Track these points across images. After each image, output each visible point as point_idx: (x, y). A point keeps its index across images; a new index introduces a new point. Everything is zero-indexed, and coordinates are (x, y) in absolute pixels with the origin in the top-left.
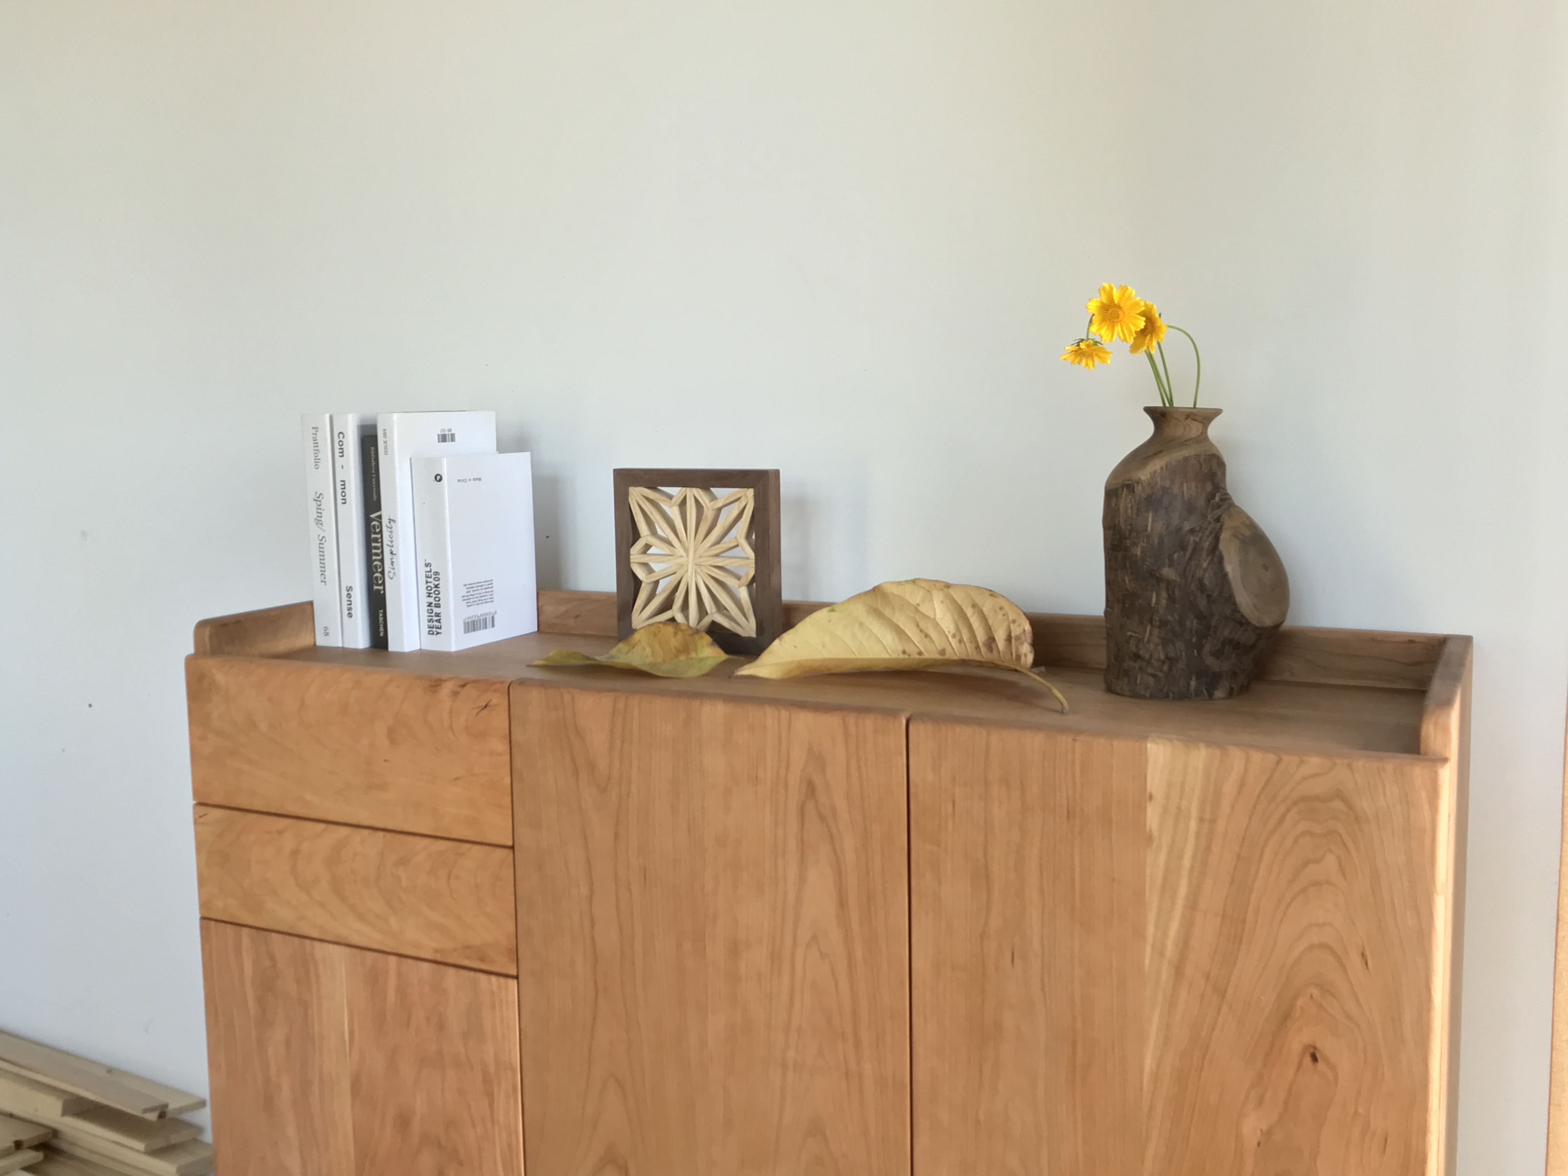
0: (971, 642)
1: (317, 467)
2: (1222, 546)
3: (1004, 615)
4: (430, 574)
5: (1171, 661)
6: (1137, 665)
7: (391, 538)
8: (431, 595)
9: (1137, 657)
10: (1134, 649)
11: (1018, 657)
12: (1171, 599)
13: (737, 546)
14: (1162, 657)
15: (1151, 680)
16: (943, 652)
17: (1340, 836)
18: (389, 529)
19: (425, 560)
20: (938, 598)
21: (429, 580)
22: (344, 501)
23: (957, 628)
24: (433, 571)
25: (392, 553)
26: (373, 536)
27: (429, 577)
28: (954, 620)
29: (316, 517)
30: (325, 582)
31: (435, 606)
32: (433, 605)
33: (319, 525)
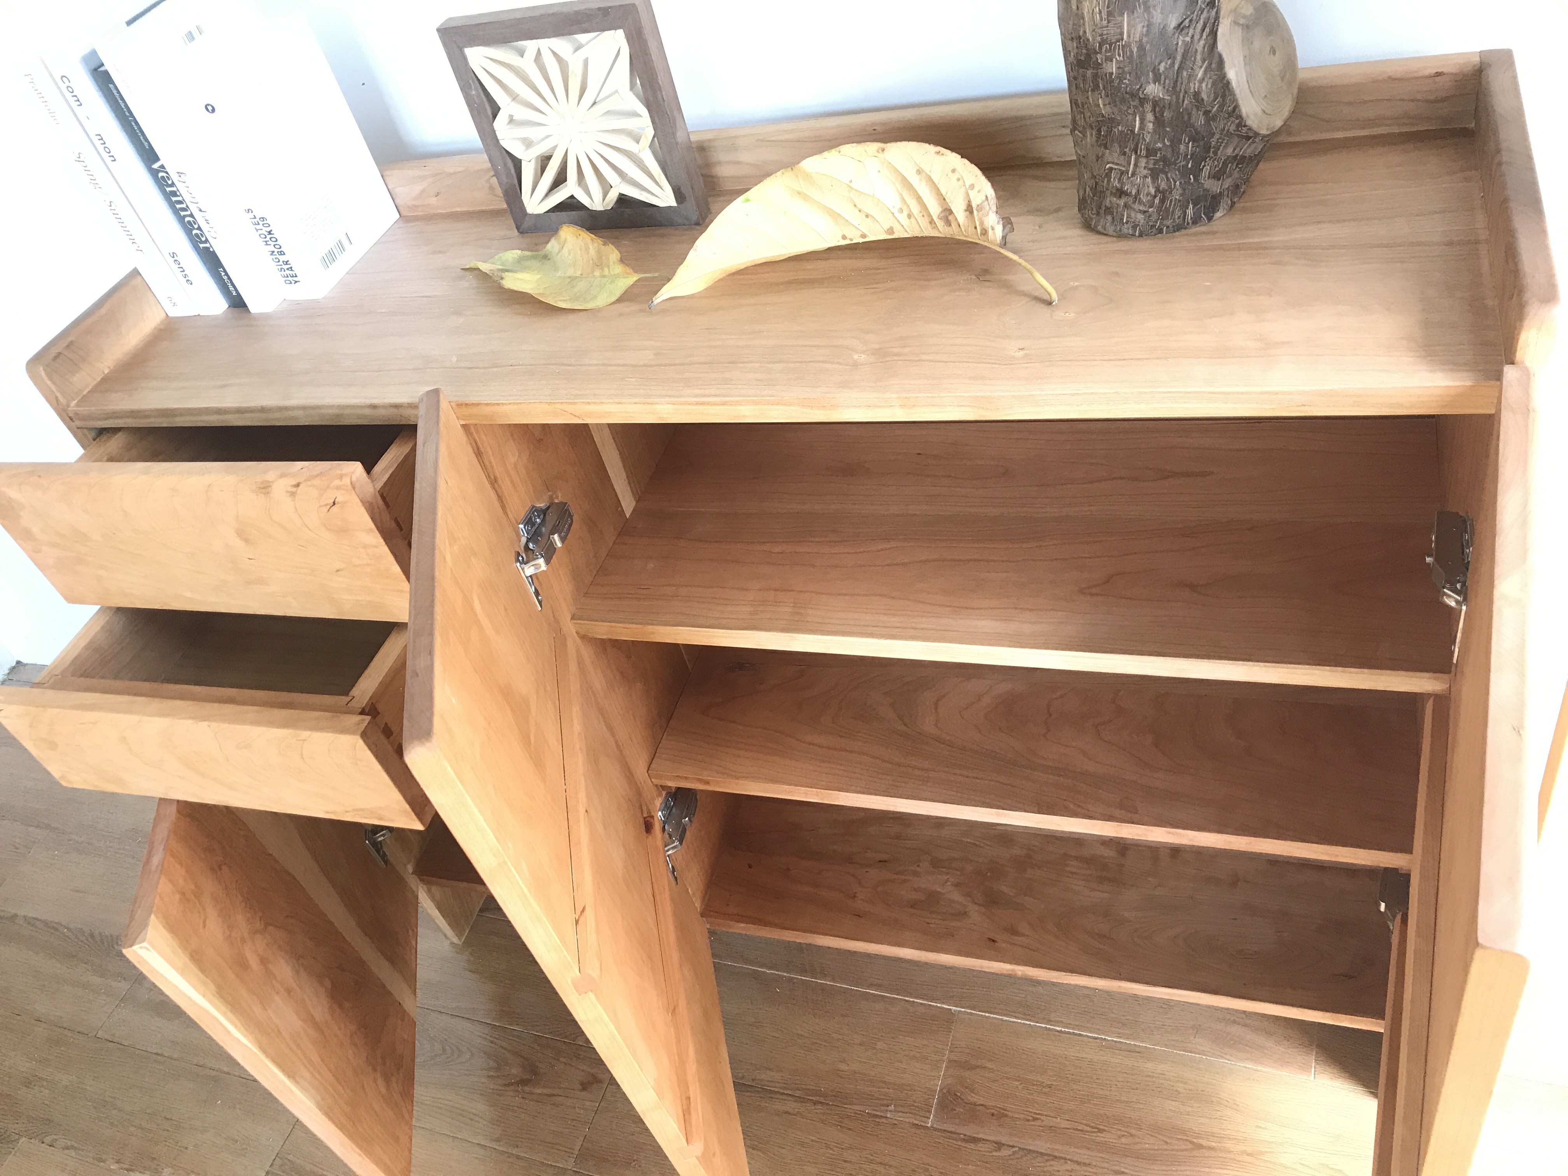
1: (57, 121)
2: (1221, 46)
3: (958, 180)
4: (255, 220)
5: (1163, 194)
6: (1122, 202)
7: (190, 193)
8: (268, 243)
9: (1121, 193)
10: (1116, 184)
11: (985, 232)
12: (1159, 121)
14: (1153, 191)
15: (1140, 217)
16: (891, 231)
18: (182, 183)
19: (243, 206)
21: (258, 227)
22: (113, 159)
23: (903, 201)
24: (258, 217)
25: (200, 210)
26: (168, 189)
27: (256, 224)
28: (897, 192)
29: (90, 181)
30: (141, 251)
31: (279, 254)
32: (276, 253)
33: (98, 189)
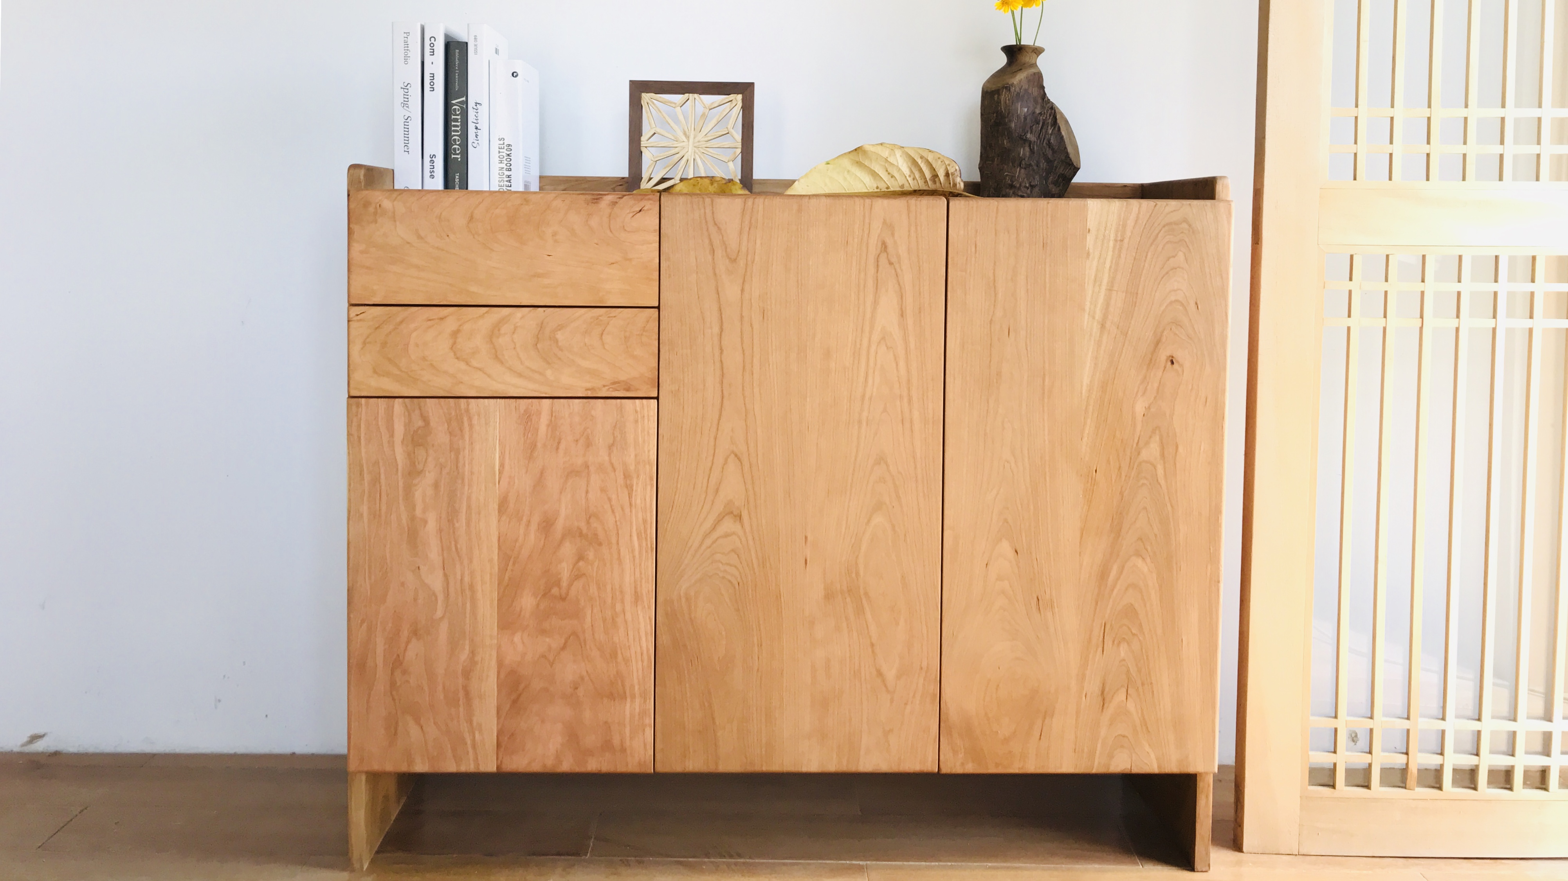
0: (921, 179)
1: (406, 62)
3: (942, 162)
4: (502, 146)
7: (479, 117)
8: (503, 162)
11: (955, 185)
12: (1032, 152)
13: (728, 133)
14: (1027, 185)
16: (902, 186)
17: (1186, 242)
18: (475, 110)
19: (499, 136)
20: (898, 153)
21: (501, 150)
22: (432, 89)
23: (912, 172)
24: (505, 144)
25: (477, 128)
26: (453, 117)
27: (501, 148)
28: (908, 167)
29: (403, 102)
30: (408, 152)
31: (506, 170)
32: (505, 169)
33: (405, 107)
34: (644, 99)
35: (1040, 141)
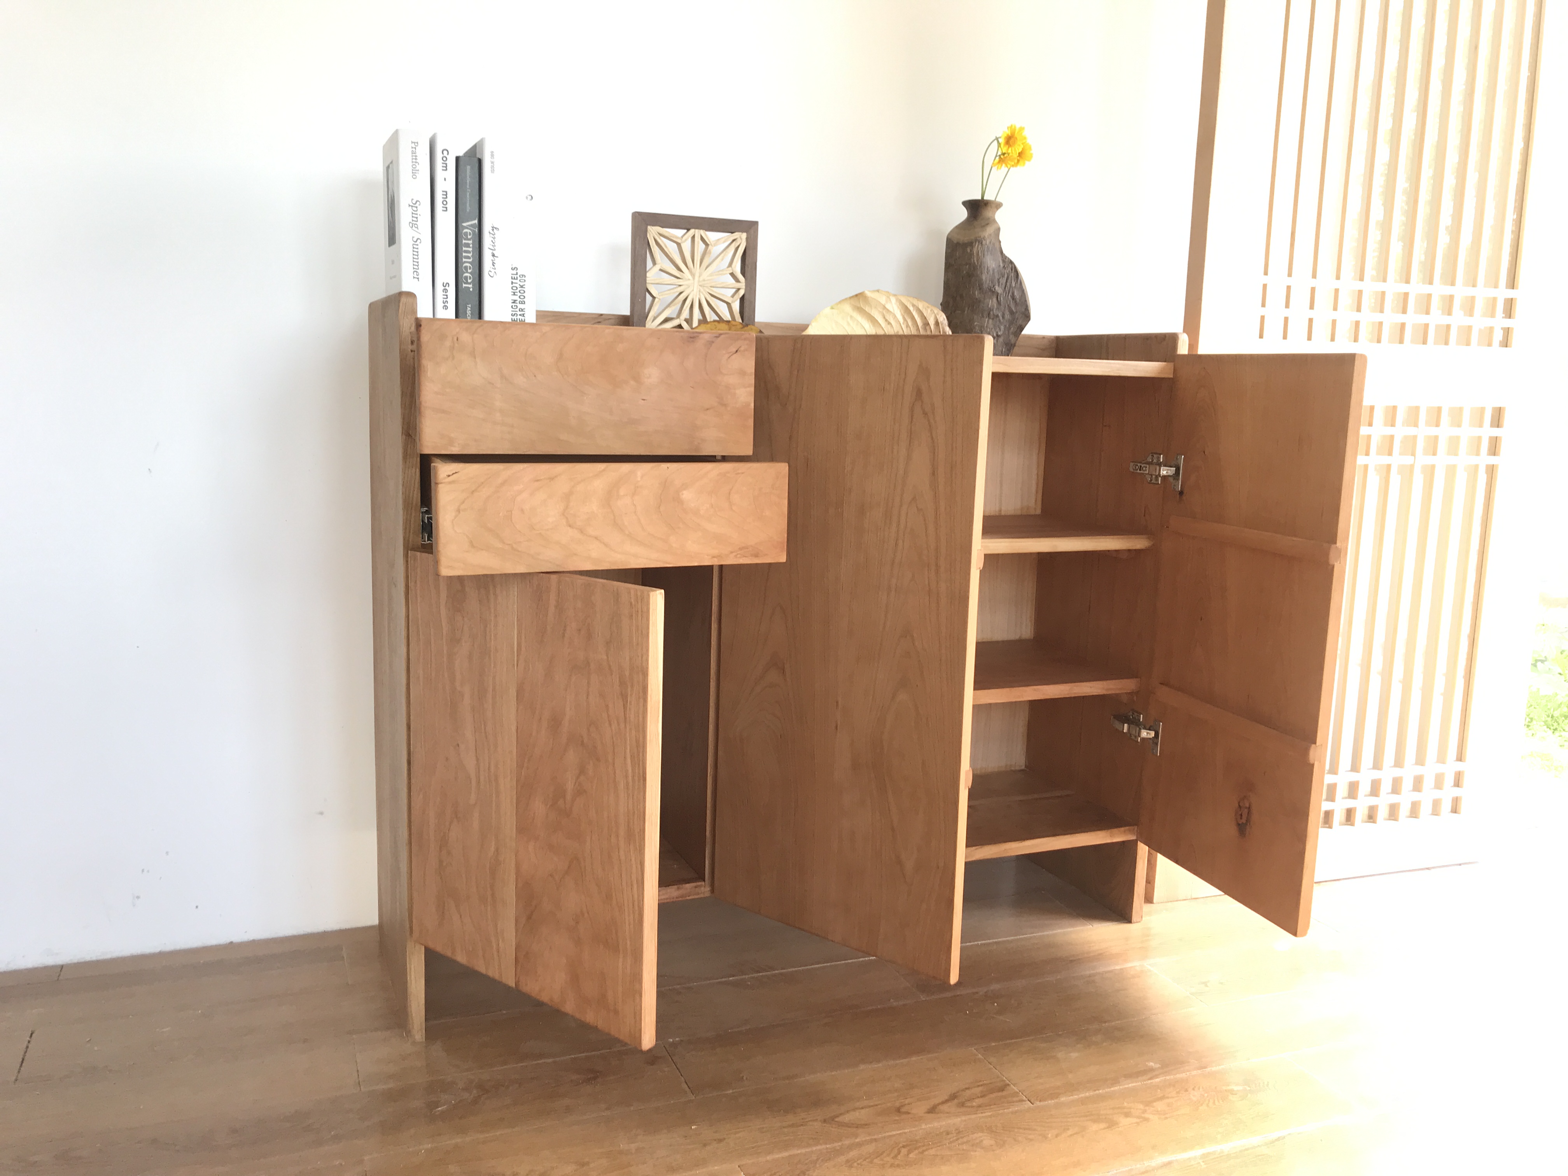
0: (913, 327)
1: (414, 177)
3: (931, 312)
4: (516, 276)
7: (493, 243)
8: (516, 294)
18: (491, 235)
19: (512, 265)
21: (514, 281)
22: (443, 209)
23: (904, 317)
24: (519, 274)
25: (493, 255)
26: (464, 241)
27: (514, 279)
28: (902, 314)
29: (411, 221)
30: (418, 278)
31: (520, 303)
32: (518, 302)
33: (414, 228)
34: (650, 233)
35: (1006, 293)
